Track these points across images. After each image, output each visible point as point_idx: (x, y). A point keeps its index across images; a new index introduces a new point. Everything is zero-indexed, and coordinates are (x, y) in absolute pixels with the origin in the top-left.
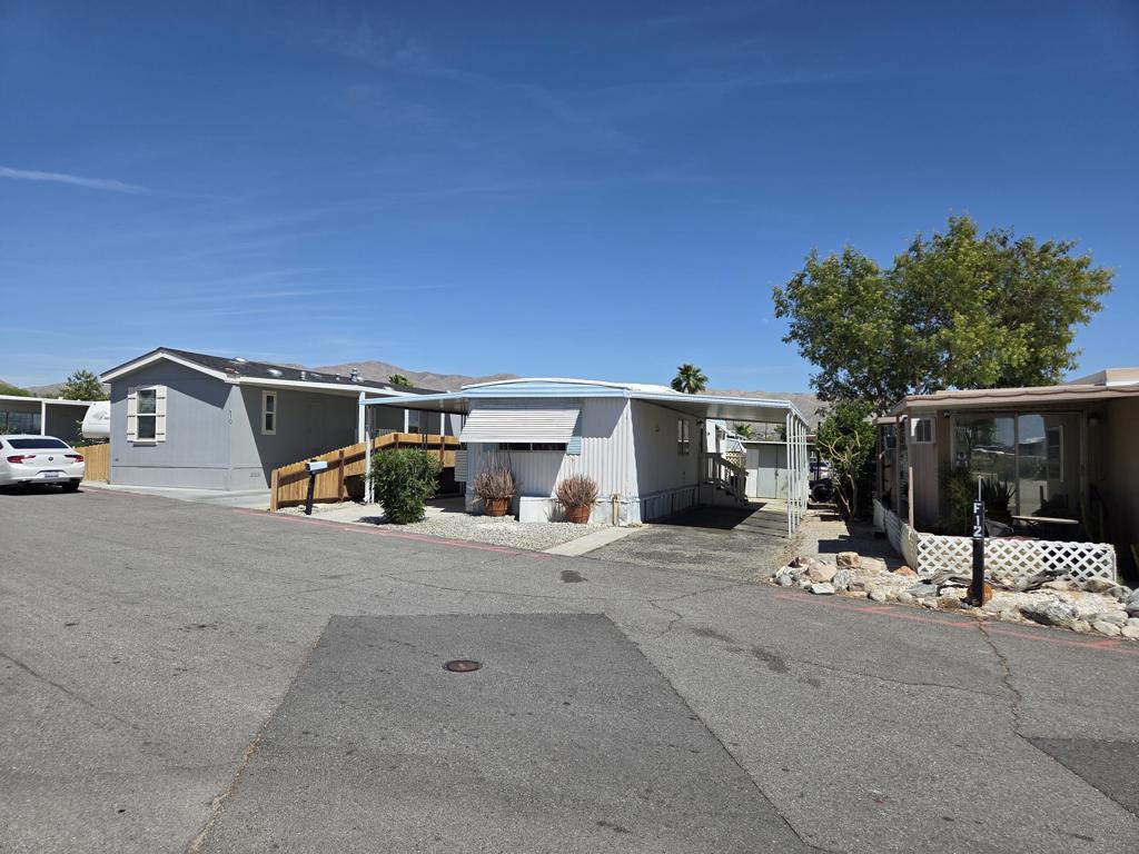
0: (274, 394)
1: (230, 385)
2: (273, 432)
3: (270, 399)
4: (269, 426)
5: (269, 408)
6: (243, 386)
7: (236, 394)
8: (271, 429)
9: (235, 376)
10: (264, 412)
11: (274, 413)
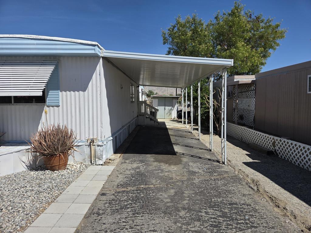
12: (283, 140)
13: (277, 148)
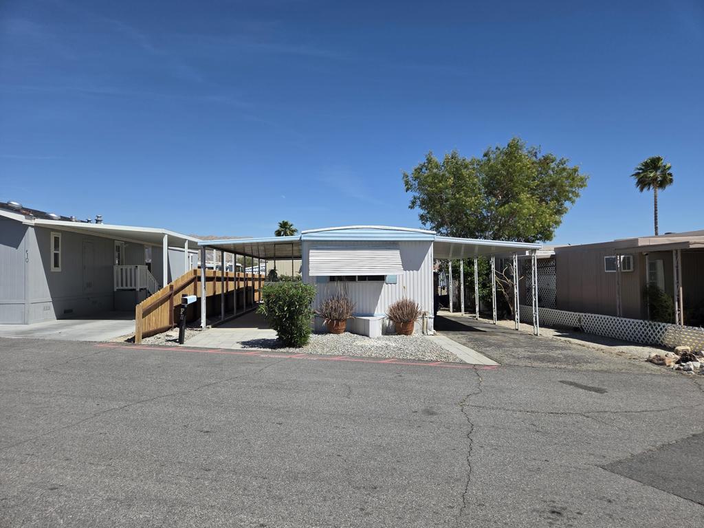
0: (59, 235)
1: (27, 226)
2: (59, 270)
3: (56, 239)
4: (56, 265)
5: (56, 247)
6: (37, 227)
7: (31, 233)
8: (58, 267)
9: (31, 218)
10: (53, 252)
11: (59, 252)
12: (588, 315)
13: (582, 324)
